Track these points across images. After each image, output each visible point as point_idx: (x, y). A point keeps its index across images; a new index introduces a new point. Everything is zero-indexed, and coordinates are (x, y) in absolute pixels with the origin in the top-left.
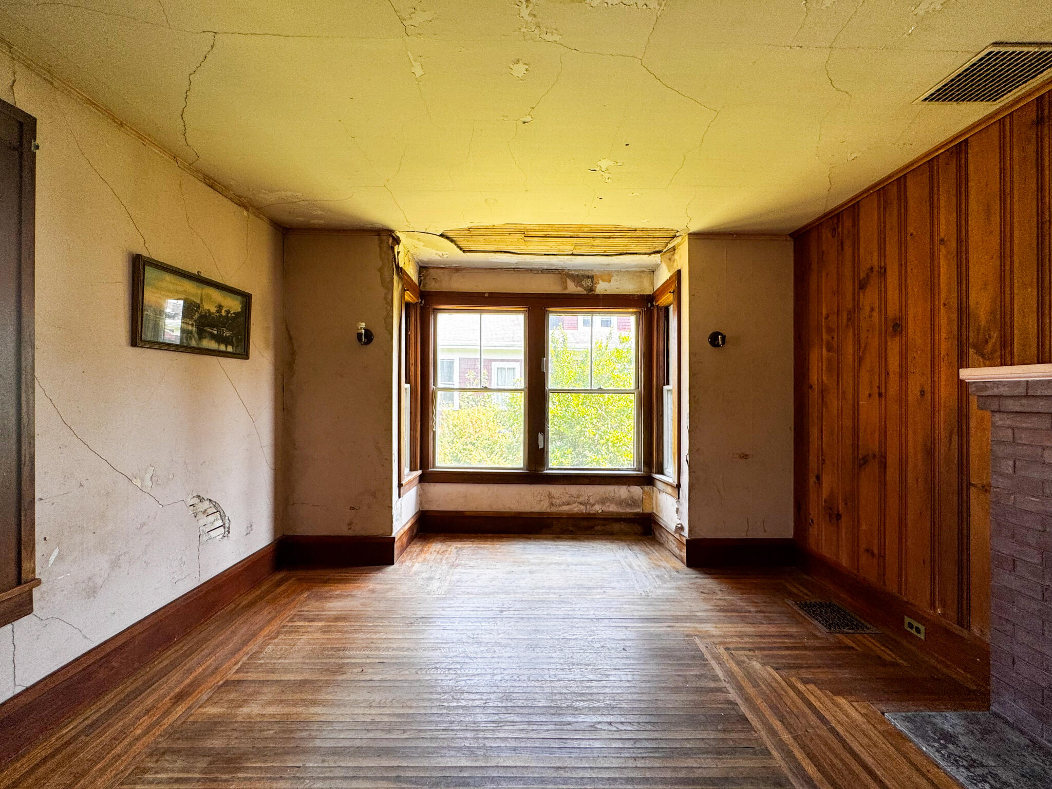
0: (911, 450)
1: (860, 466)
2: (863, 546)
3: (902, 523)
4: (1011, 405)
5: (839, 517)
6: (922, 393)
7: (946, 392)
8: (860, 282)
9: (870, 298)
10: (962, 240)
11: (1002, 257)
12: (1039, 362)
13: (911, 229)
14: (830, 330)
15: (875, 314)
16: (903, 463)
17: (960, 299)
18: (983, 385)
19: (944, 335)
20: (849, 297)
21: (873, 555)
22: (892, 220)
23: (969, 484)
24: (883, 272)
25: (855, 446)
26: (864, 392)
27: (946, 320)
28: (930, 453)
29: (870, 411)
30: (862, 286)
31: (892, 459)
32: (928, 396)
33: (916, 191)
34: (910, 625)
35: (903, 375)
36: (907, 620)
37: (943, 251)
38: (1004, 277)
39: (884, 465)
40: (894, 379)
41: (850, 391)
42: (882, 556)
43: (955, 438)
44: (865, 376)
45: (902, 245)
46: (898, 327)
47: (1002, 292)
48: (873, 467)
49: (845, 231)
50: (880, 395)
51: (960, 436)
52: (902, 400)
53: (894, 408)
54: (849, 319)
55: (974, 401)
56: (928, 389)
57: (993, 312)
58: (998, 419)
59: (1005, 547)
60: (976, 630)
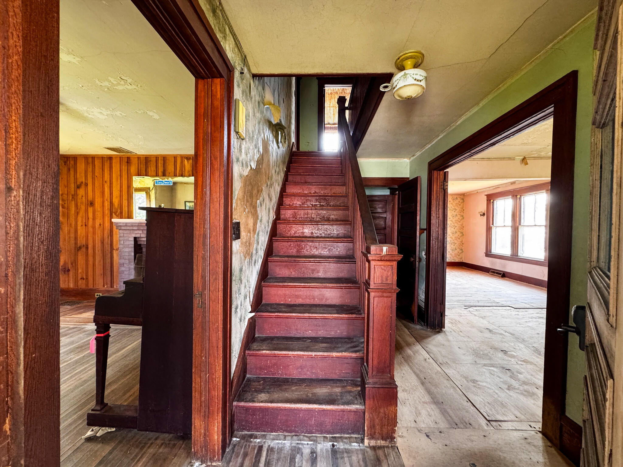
0: (97, 241)
1: (78, 250)
2: (80, 277)
3: (94, 265)
4: (123, 228)
5: (69, 270)
6: (100, 225)
7: (107, 224)
8: (77, 186)
9: (81, 192)
10: (111, 184)
11: (120, 191)
12: (128, 218)
13: (96, 174)
14: (63, 200)
15: (84, 198)
16: (94, 247)
17: (111, 200)
18: (117, 223)
19: (106, 208)
20: (73, 189)
21: (84, 279)
22: (90, 169)
23: (113, 249)
24: (86, 185)
25: (76, 243)
26: (79, 224)
27: (107, 204)
28: (103, 242)
29: (81, 231)
31: (90, 246)
32: (102, 226)
33: (97, 163)
35: (94, 219)
36: (96, 294)
37: (106, 185)
38: (121, 196)
39: (87, 248)
40: (91, 221)
41: (74, 223)
42: (87, 279)
43: (110, 237)
44: (79, 219)
45: (93, 179)
46: (92, 204)
47: (120, 199)
48: (84, 249)
49: (71, 165)
50: (86, 225)
51: (111, 236)
52: (94, 227)
53: (91, 230)
54: (73, 198)
55: (115, 227)
56: (102, 223)
57: (118, 205)
58: (121, 231)
60: (115, 287)
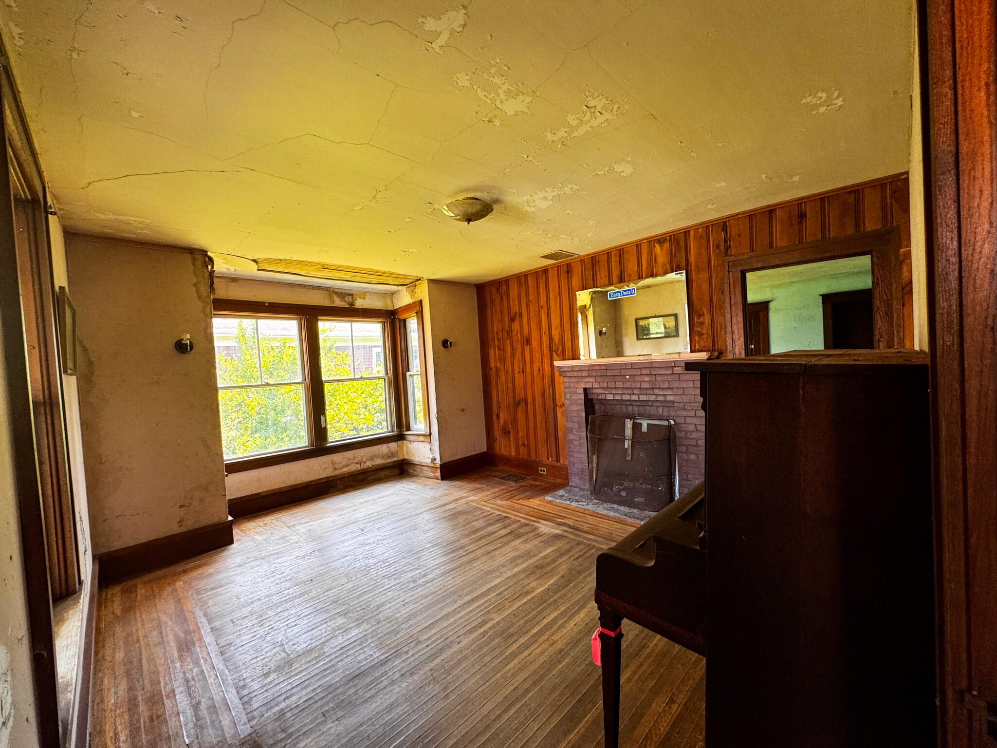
0: (536, 396)
1: (517, 406)
2: (521, 443)
3: (535, 428)
4: (568, 374)
5: (509, 432)
6: (539, 370)
7: (547, 369)
8: (511, 318)
9: (516, 326)
10: (548, 309)
11: (561, 318)
12: (573, 359)
13: (531, 299)
14: (499, 340)
15: (519, 334)
16: (534, 400)
17: (549, 334)
18: (560, 368)
19: (545, 347)
20: (507, 324)
21: (525, 445)
22: (523, 293)
23: (556, 405)
24: (521, 315)
25: (514, 397)
26: (516, 370)
27: (545, 339)
28: (543, 395)
29: (519, 381)
30: (512, 320)
31: (529, 400)
32: (541, 371)
33: (531, 281)
34: (541, 470)
35: (532, 362)
36: (540, 468)
37: (543, 312)
38: (562, 326)
39: (526, 403)
40: (528, 364)
41: (510, 370)
42: (529, 445)
43: (551, 388)
44: (516, 362)
45: (528, 306)
46: (528, 341)
47: (562, 331)
48: (522, 405)
49: (503, 292)
50: (523, 372)
51: (552, 386)
52: (532, 374)
53: (529, 377)
54: (508, 335)
55: (557, 373)
56: (541, 368)
57: (559, 339)
58: (566, 380)
59: (570, 425)
60: (562, 461)
